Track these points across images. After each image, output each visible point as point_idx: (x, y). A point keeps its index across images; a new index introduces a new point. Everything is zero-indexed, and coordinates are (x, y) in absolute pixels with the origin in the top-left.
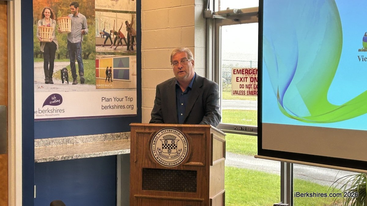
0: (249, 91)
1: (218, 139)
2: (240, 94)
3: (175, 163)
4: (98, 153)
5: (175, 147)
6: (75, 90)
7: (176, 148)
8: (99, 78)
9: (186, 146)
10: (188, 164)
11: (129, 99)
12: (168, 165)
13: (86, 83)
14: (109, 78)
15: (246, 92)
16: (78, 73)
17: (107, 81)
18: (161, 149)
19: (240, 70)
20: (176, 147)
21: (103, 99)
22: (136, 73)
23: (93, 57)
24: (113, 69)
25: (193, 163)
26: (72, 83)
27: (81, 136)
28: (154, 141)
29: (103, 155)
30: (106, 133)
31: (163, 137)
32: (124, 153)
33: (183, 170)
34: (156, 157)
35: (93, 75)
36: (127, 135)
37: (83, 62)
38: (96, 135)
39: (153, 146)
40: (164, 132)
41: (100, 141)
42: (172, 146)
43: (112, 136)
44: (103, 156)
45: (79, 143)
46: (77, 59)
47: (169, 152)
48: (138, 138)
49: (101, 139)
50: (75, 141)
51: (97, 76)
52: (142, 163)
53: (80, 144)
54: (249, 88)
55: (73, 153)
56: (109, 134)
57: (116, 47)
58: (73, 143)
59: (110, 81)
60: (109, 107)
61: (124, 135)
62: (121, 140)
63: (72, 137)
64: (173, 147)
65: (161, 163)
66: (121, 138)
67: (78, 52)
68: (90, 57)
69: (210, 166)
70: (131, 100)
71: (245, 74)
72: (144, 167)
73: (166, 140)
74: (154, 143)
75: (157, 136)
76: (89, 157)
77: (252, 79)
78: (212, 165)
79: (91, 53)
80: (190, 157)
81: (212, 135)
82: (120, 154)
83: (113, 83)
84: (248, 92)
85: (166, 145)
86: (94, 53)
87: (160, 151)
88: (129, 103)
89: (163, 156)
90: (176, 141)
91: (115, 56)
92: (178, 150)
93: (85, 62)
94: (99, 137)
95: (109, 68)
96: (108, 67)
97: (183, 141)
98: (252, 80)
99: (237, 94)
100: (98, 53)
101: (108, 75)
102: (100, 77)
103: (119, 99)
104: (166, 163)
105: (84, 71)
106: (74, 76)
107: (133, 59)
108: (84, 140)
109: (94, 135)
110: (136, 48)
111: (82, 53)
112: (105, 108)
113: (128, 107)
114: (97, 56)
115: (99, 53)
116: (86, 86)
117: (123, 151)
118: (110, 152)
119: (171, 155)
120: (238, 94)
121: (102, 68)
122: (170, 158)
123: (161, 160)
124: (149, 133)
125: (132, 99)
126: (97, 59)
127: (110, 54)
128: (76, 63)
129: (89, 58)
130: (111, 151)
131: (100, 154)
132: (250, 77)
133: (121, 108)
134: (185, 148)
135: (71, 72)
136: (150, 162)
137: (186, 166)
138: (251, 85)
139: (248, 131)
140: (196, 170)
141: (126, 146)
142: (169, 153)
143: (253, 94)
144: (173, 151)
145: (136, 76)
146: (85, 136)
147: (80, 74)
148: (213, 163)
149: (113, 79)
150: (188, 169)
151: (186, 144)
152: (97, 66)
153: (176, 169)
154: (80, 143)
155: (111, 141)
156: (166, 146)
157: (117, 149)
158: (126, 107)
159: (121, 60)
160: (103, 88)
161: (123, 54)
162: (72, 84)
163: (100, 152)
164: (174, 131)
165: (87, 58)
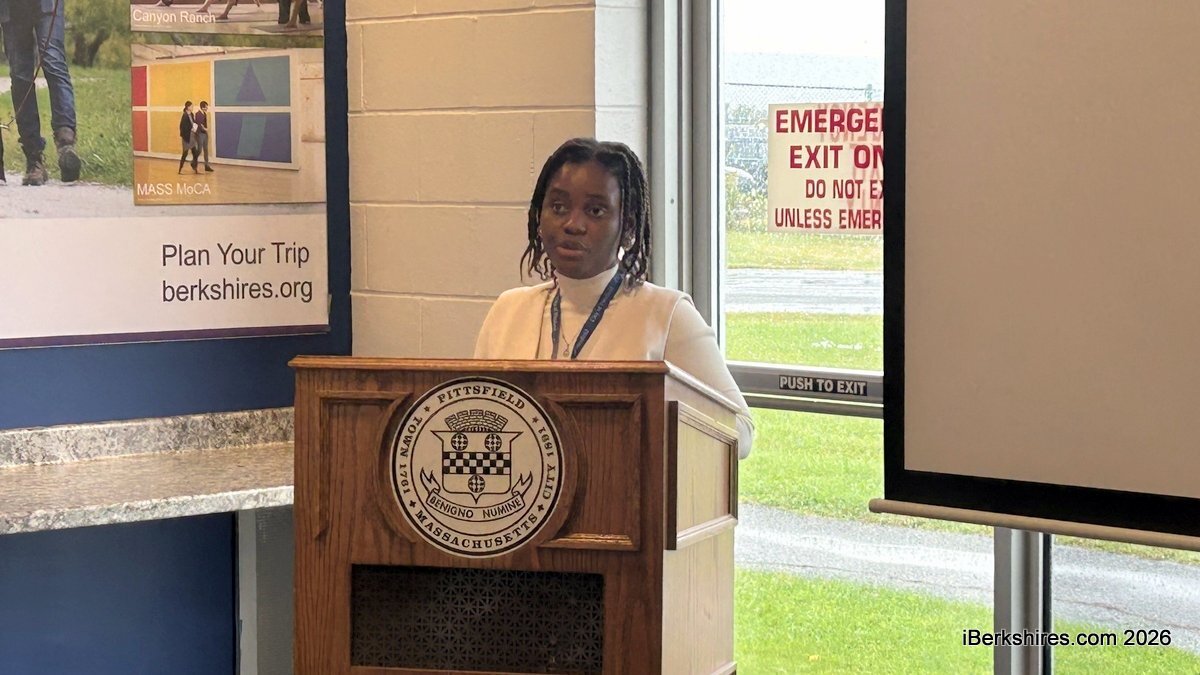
0: (851, 212)
1: (703, 430)
2: (808, 226)
3: (503, 539)
4: (146, 503)
5: (500, 464)
6: (36, 212)
7: (506, 470)
8: (150, 153)
9: (554, 461)
10: (560, 546)
11: (291, 253)
12: (470, 549)
13: (88, 179)
14: (196, 154)
15: (835, 217)
16: (46, 132)
17: (188, 167)
18: (438, 476)
19: (808, 113)
20: (508, 464)
21: (170, 251)
22: (320, 132)
23: (117, 53)
24: (212, 111)
25: (584, 539)
26: (20, 177)
27: (65, 428)
28: (402, 438)
29: (173, 512)
30: (182, 414)
31: (448, 421)
32: (271, 504)
33: (539, 573)
34: (413, 511)
35: (121, 140)
36: (284, 424)
37: (72, 81)
38: (140, 424)
39: (400, 461)
40: (450, 397)
41: (154, 450)
42: (486, 463)
43: (214, 425)
44: (171, 515)
45: (55, 458)
46: (44, 64)
47: (476, 489)
48: (329, 426)
49: (162, 443)
50: (36, 450)
51: (140, 142)
52: (350, 541)
53: (62, 464)
54: (850, 197)
55: (31, 507)
56: (199, 418)
57: (229, 8)
58: (29, 461)
59: (201, 168)
60: (196, 291)
61: (269, 419)
62: (254, 446)
63: (26, 431)
64: (493, 464)
65: (439, 539)
66: (257, 438)
67: (47, 31)
68: (103, 57)
69: (665, 552)
70: (301, 256)
71: (832, 130)
72: (358, 563)
73: (459, 433)
74: (405, 447)
75: (420, 413)
76: (104, 521)
77: (862, 154)
78: (675, 549)
79: (107, 37)
80: (571, 513)
81: (674, 406)
82: (249, 505)
83: (213, 176)
84: (846, 215)
85: (460, 456)
86: (122, 34)
87: (432, 486)
88: (291, 272)
89: (449, 509)
90: (505, 438)
91: (220, 49)
92: (515, 480)
93: (78, 77)
94: (151, 431)
95: (196, 109)
96: (188, 104)
97: (539, 436)
98: (862, 160)
99: (793, 225)
100: (142, 39)
101: (192, 139)
102: (154, 150)
103: (244, 255)
104: (460, 542)
105: (79, 119)
106: (32, 146)
107: (306, 67)
108: (84, 446)
109: (129, 424)
110: (321, 12)
111: (67, 37)
112: (180, 293)
113: (286, 290)
114: (136, 49)
115: (150, 38)
116: (84, 192)
117: (265, 495)
118: (202, 496)
119: (484, 501)
120: (800, 225)
121: (163, 108)
122: (478, 515)
123: (436, 525)
124: (384, 403)
125: (304, 254)
126: (137, 63)
127: (198, 43)
128: (41, 83)
129: (98, 60)
130: (208, 493)
131: (155, 507)
132: (851, 146)
133: (255, 294)
134: (551, 468)
135: (15, 127)
136: (385, 536)
137: (554, 550)
138: (859, 182)
139: (846, 395)
140: (600, 572)
141: (279, 472)
142: (476, 495)
143: (868, 223)
144: (494, 483)
145: (323, 145)
146: (85, 427)
147: (56, 136)
148: (678, 540)
149: (213, 159)
150: (560, 565)
151: (554, 449)
152: (139, 96)
153: (508, 565)
154: (64, 458)
155: (211, 449)
156: (460, 463)
157: (234, 484)
158: (276, 290)
159: (250, 70)
160: (167, 201)
161: (263, 42)
162: (21, 181)
163: (155, 501)
164: (498, 393)
165: (91, 60)
